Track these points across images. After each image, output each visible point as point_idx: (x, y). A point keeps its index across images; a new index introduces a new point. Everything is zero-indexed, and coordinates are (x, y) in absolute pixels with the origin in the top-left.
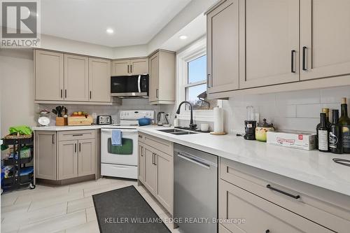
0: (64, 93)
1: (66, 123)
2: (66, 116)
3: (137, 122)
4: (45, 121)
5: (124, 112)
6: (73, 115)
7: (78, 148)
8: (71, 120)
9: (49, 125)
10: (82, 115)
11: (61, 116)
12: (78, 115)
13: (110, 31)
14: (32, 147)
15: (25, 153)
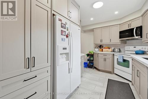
0: (101, 41)
1: (102, 51)
2: (102, 48)
3: (134, 52)
4: (97, 50)
5: (127, 47)
6: (105, 48)
7: (105, 60)
8: (104, 50)
9: (98, 51)
10: (108, 48)
11: (101, 48)
12: (106, 48)
13: (116, 13)
14: (93, 57)
15: (92, 59)
